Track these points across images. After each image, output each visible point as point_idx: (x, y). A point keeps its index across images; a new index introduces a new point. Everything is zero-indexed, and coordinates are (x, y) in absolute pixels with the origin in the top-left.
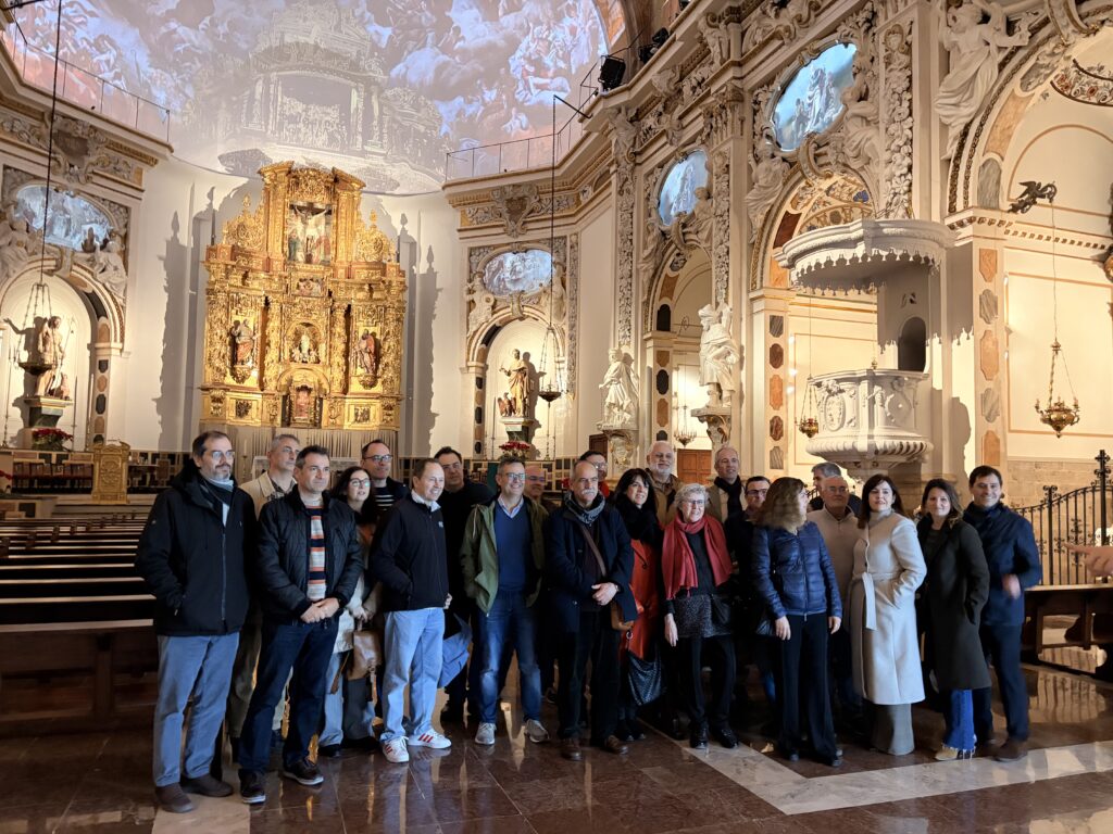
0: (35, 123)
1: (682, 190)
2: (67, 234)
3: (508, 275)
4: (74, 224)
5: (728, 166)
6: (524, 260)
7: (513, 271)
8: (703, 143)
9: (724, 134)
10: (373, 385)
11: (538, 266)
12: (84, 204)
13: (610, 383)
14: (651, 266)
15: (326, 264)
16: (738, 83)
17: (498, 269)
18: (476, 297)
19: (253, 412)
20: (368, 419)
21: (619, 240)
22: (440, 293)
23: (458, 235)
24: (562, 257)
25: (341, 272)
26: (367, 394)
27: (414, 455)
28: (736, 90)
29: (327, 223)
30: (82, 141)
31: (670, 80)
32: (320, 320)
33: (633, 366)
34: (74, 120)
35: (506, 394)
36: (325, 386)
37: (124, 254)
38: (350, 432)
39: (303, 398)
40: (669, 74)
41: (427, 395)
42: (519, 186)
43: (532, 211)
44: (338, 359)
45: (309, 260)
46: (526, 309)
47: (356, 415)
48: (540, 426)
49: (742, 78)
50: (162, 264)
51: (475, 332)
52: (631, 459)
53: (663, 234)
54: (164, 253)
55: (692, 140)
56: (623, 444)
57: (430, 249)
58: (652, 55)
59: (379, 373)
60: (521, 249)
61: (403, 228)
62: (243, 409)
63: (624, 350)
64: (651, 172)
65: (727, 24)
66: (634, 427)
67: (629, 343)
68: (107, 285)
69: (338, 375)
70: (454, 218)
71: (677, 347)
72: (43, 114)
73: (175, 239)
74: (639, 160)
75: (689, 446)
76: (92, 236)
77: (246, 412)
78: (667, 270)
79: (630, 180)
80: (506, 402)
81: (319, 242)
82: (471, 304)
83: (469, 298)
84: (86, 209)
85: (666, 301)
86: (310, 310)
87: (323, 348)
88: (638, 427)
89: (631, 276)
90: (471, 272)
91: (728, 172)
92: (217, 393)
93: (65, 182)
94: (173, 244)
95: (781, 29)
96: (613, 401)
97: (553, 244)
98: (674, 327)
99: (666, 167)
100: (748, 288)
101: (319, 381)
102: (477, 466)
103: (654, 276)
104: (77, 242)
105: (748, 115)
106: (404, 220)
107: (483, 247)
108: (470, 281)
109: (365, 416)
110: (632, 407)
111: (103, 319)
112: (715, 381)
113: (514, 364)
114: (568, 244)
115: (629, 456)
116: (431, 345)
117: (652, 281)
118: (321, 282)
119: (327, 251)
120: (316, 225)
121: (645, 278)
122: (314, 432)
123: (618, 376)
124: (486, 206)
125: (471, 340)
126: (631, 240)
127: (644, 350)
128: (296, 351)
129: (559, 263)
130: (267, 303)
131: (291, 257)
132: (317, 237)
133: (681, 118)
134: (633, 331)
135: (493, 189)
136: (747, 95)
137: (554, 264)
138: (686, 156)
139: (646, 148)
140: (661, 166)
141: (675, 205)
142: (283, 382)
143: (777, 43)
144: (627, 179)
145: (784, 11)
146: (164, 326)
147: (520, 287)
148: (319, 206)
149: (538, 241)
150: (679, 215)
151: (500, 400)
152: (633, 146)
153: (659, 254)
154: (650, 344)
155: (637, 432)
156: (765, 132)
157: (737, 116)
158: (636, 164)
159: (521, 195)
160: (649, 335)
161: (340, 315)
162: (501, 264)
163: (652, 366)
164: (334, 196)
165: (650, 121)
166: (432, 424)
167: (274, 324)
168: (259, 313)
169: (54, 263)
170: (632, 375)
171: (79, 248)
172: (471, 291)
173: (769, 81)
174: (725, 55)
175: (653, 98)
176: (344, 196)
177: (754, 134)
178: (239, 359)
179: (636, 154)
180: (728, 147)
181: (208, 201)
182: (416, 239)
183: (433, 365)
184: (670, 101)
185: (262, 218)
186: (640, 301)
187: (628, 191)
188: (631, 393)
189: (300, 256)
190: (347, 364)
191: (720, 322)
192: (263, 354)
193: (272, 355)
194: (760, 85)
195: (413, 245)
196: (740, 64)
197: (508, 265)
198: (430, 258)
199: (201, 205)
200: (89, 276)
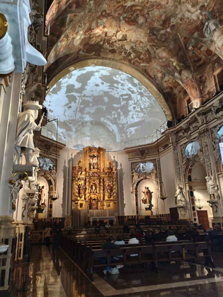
0: (41, 143)
1: (192, 149)
2: (46, 167)
3: (141, 168)
4: (47, 164)
5: (207, 145)
6: (145, 165)
7: (143, 167)
8: (197, 139)
9: (205, 138)
10: (110, 197)
11: (150, 166)
12: (49, 160)
13: (178, 195)
14: (185, 166)
15: (98, 168)
16: (207, 127)
17: (139, 167)
18: (134, 174)
19: (84, 206)
20: (110, 206)
21: (175, 160)
22: (124, 174)
23: (128, 160)
24: (155, 164)
25: (102, 170)
26: (109, 200)
27: (120, 215)
28: (207, 129)
29: (97, 159)
30: (49, 146)
31: (186, 126)
32: (97, 182)
33: (183, 190)
34: (49, 142)
35: (144, 198)
36: (99, 198)
37: (56, 170)
38: (106, 210)
39: (94, 202)
40: (186, 125)
41: (123, 199)
42: (143, 148)
43: (147, 153)
44: (102, 191)
45: (94, 168)
46: (147, 177)
47: (107, 205)
48: (153, 206)
49: (207, 126)
50: (62, 171)
51: (134, 183)
52: (186, 214)
53: (188, 159)
54: (63, 169)
55: (195, 138)
56: (183, 210)
57: (121, 163)
58: (182, 121)
59: (112, 194)
60: (145, 162)
61: (114, 159)
62: (81, 205)
63: (180, 186)
64: (182, 145)
65: (202, 115)
66: (186, 205)
67: (181, 185)
68: (53, 178)
69: (102, 195)
70: (127, 156)
71: (194, 185)
72: (43, 141)
73: (65, 165)
74: (178, 142)
75: (201, 210)
76: (50, 167)
77: (82, 206)
78: (190, 167)
79: (176, 147)
80: (144, 200)
81: (96, 164)
82: (133, 176)
83: (132, 175)
84: (49, 161)
85: (190, 174)
86: (95, 180)
87: (98, 189)
88: (187, 205)
89: (179, 169)
90: (132, 168)
91: (207, 146)
92: (76, 202)
93: (46, 155)
94: (65, 167)
95: (218, 117)
96: (180, 199)
97: (153, 161)
98: (192, 180)
99: (186, 144)
100: (217, 171)
101: (97, 197)
102: (138, 217)
103: (186, 168)
104: (48, 168)
105: (210, 134)
106: (114, 157)
107: (135, 162)
108: (132, 170)
109: (109, 206)
110: (185, 200)
111: (51, 186)
112: (213, 193)
113: (145, 190)
114: (157, 161)
115: (185, 213)
116: (123, 187)
117: (186, 170)
118: (97, 173)
119: (98, 166)
120: (95, 160)
121: (183, 169)
122: (97, 210)
123: (180, 193)
124: (135, 153)
125: (133, 185)
126: (178, 160)
127: (185, 186)
128: (92, 190)
129: (155, 165)
130: (86, 179)
131: (90, 168)
132: (95, 162)
133: (190, 134)
134: (182, 181)
135: (137, 149)
136: (209, 130)
137: (154, 165)
138: (192, 142)
139: (180, 140)
140: (184, 144)
141: (190, 152)
142: (89, 198)
143: (216, 120)
144: (175, 147)
145: (218, 114)
146: (63, 186)
147: (145, 171)
148: (95, 155)
149: (149, 160)
150: (192, 155)
151: (142, 200)
152: (176, 139)
153: (187, 163)
154: (187, 185)
155: (187, 207)
156: (216, 138)
157: (208, 134)
158: (177, 143)
159: (143, 150)
160: (187, 182)
161: (102, 180)
162: (139, 166)
163: (188, 190)
164: (99, 153)
165: (181, 134)
166: (124, 207)
167: (87, 184)
168: (84, 181)
169: (44, 173)
170: (183, 192)
171: (48, 170)
172: (132, 173)
173: (215, 127)
174: (202, 121)
175: (181, 129)
176: (101, 153)
177: (212, 138)
178: (81, 193)
179: (177, 141)
180: (207, 141)
181: (71, 156)
182: (117, 161)
183: (124, 192)
184: (187, 130)
185: (84, 159)
186: (183, 174)
187: (176, 149)
188: (184, 197)
189: (92, 167)
190: (104, 192)
191: (211, 180)
192: (85, 191)
193: (87, 191)
194: (213, 128)
195: (116, 163)
196: (206, 123)
197: (141, 166)
198: (121, 165)
199: (70, 157)
200: (50, 176)
